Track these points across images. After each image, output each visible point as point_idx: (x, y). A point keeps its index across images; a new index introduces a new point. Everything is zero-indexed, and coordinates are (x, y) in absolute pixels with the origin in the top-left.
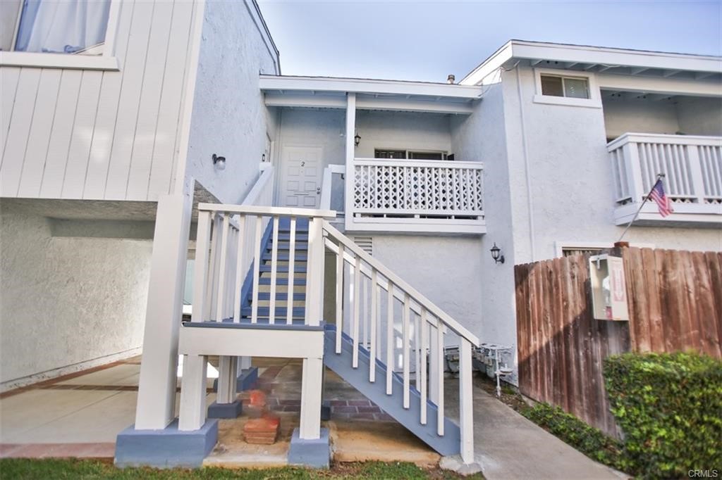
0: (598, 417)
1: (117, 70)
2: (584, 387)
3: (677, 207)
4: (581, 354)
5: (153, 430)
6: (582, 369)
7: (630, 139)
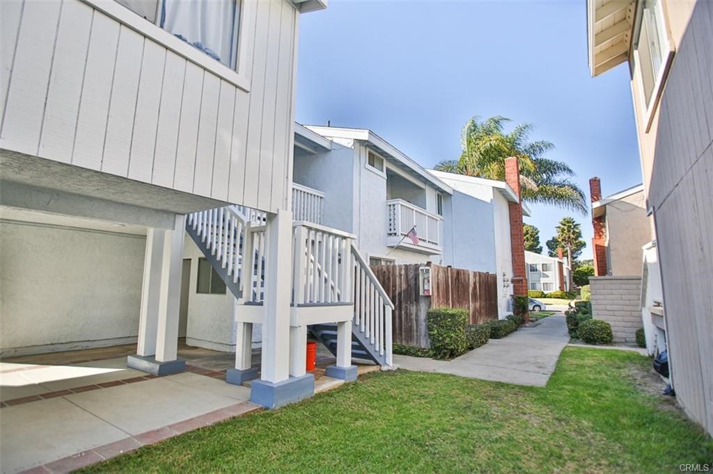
0: (411, 340)
1: (247, 92)
2: (403, 328)
3: (420, 243)
4: (403, 313)
5: (284, 381)
6: (403, 320)
7: (400, 202)
